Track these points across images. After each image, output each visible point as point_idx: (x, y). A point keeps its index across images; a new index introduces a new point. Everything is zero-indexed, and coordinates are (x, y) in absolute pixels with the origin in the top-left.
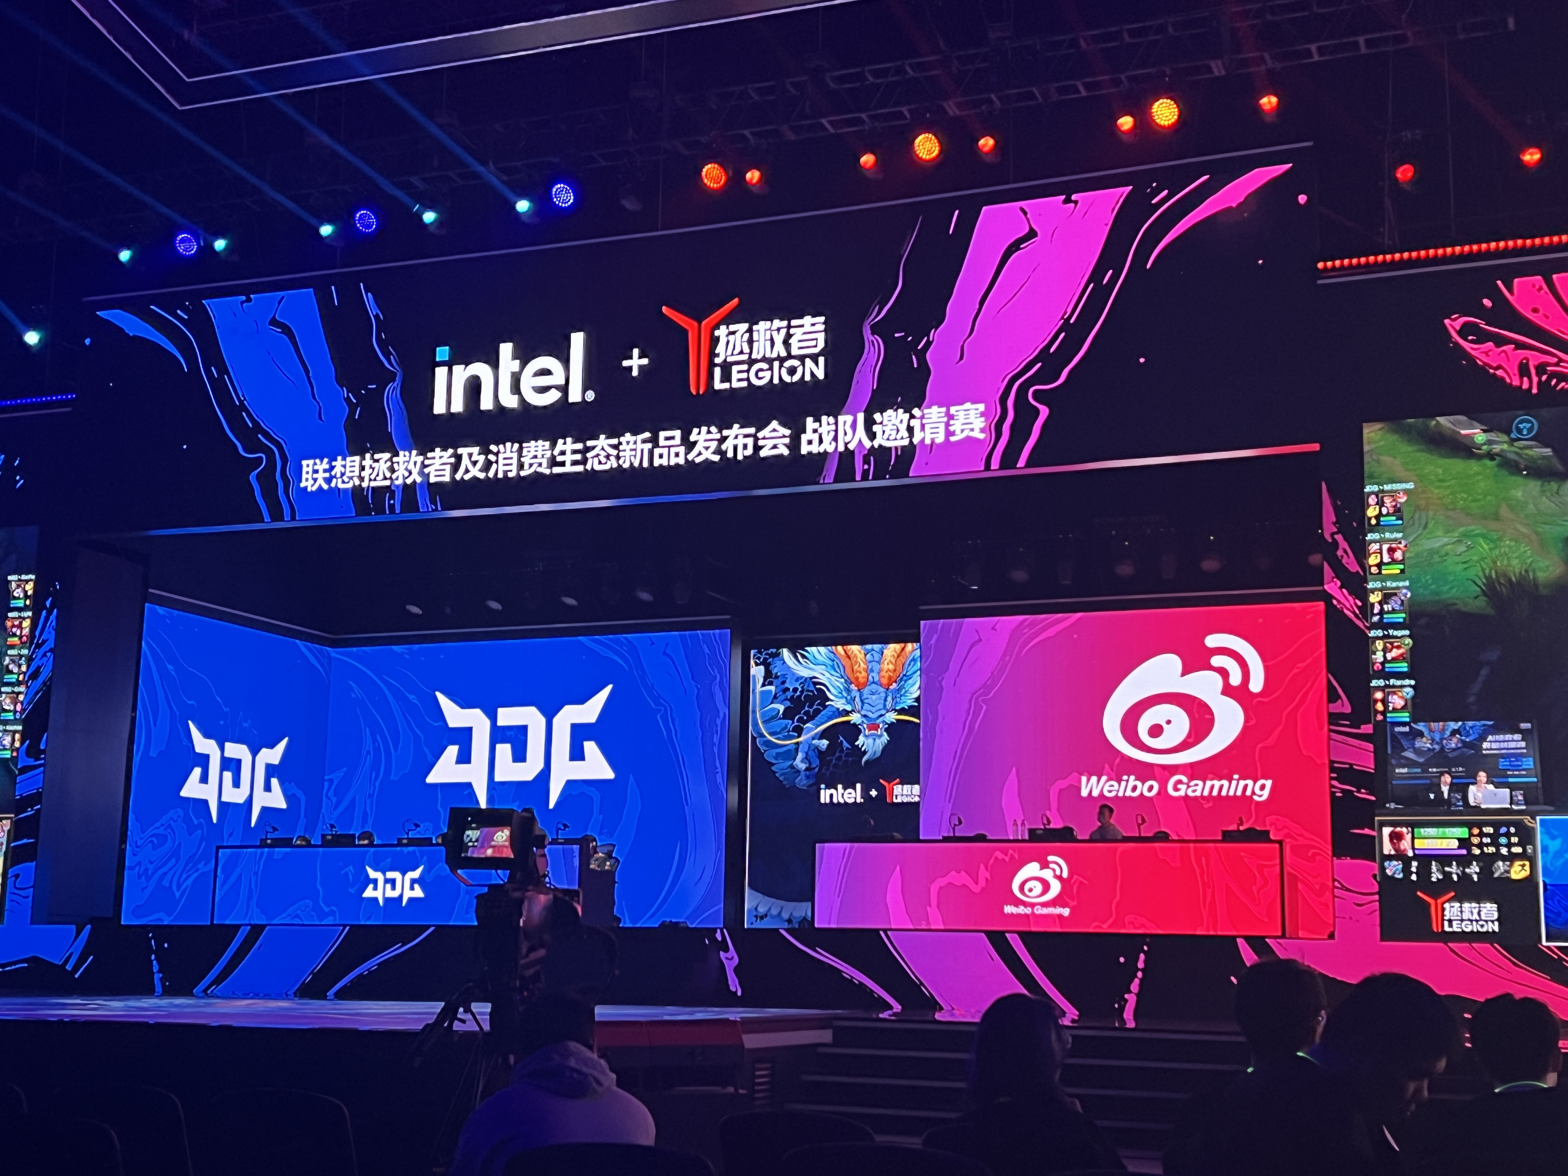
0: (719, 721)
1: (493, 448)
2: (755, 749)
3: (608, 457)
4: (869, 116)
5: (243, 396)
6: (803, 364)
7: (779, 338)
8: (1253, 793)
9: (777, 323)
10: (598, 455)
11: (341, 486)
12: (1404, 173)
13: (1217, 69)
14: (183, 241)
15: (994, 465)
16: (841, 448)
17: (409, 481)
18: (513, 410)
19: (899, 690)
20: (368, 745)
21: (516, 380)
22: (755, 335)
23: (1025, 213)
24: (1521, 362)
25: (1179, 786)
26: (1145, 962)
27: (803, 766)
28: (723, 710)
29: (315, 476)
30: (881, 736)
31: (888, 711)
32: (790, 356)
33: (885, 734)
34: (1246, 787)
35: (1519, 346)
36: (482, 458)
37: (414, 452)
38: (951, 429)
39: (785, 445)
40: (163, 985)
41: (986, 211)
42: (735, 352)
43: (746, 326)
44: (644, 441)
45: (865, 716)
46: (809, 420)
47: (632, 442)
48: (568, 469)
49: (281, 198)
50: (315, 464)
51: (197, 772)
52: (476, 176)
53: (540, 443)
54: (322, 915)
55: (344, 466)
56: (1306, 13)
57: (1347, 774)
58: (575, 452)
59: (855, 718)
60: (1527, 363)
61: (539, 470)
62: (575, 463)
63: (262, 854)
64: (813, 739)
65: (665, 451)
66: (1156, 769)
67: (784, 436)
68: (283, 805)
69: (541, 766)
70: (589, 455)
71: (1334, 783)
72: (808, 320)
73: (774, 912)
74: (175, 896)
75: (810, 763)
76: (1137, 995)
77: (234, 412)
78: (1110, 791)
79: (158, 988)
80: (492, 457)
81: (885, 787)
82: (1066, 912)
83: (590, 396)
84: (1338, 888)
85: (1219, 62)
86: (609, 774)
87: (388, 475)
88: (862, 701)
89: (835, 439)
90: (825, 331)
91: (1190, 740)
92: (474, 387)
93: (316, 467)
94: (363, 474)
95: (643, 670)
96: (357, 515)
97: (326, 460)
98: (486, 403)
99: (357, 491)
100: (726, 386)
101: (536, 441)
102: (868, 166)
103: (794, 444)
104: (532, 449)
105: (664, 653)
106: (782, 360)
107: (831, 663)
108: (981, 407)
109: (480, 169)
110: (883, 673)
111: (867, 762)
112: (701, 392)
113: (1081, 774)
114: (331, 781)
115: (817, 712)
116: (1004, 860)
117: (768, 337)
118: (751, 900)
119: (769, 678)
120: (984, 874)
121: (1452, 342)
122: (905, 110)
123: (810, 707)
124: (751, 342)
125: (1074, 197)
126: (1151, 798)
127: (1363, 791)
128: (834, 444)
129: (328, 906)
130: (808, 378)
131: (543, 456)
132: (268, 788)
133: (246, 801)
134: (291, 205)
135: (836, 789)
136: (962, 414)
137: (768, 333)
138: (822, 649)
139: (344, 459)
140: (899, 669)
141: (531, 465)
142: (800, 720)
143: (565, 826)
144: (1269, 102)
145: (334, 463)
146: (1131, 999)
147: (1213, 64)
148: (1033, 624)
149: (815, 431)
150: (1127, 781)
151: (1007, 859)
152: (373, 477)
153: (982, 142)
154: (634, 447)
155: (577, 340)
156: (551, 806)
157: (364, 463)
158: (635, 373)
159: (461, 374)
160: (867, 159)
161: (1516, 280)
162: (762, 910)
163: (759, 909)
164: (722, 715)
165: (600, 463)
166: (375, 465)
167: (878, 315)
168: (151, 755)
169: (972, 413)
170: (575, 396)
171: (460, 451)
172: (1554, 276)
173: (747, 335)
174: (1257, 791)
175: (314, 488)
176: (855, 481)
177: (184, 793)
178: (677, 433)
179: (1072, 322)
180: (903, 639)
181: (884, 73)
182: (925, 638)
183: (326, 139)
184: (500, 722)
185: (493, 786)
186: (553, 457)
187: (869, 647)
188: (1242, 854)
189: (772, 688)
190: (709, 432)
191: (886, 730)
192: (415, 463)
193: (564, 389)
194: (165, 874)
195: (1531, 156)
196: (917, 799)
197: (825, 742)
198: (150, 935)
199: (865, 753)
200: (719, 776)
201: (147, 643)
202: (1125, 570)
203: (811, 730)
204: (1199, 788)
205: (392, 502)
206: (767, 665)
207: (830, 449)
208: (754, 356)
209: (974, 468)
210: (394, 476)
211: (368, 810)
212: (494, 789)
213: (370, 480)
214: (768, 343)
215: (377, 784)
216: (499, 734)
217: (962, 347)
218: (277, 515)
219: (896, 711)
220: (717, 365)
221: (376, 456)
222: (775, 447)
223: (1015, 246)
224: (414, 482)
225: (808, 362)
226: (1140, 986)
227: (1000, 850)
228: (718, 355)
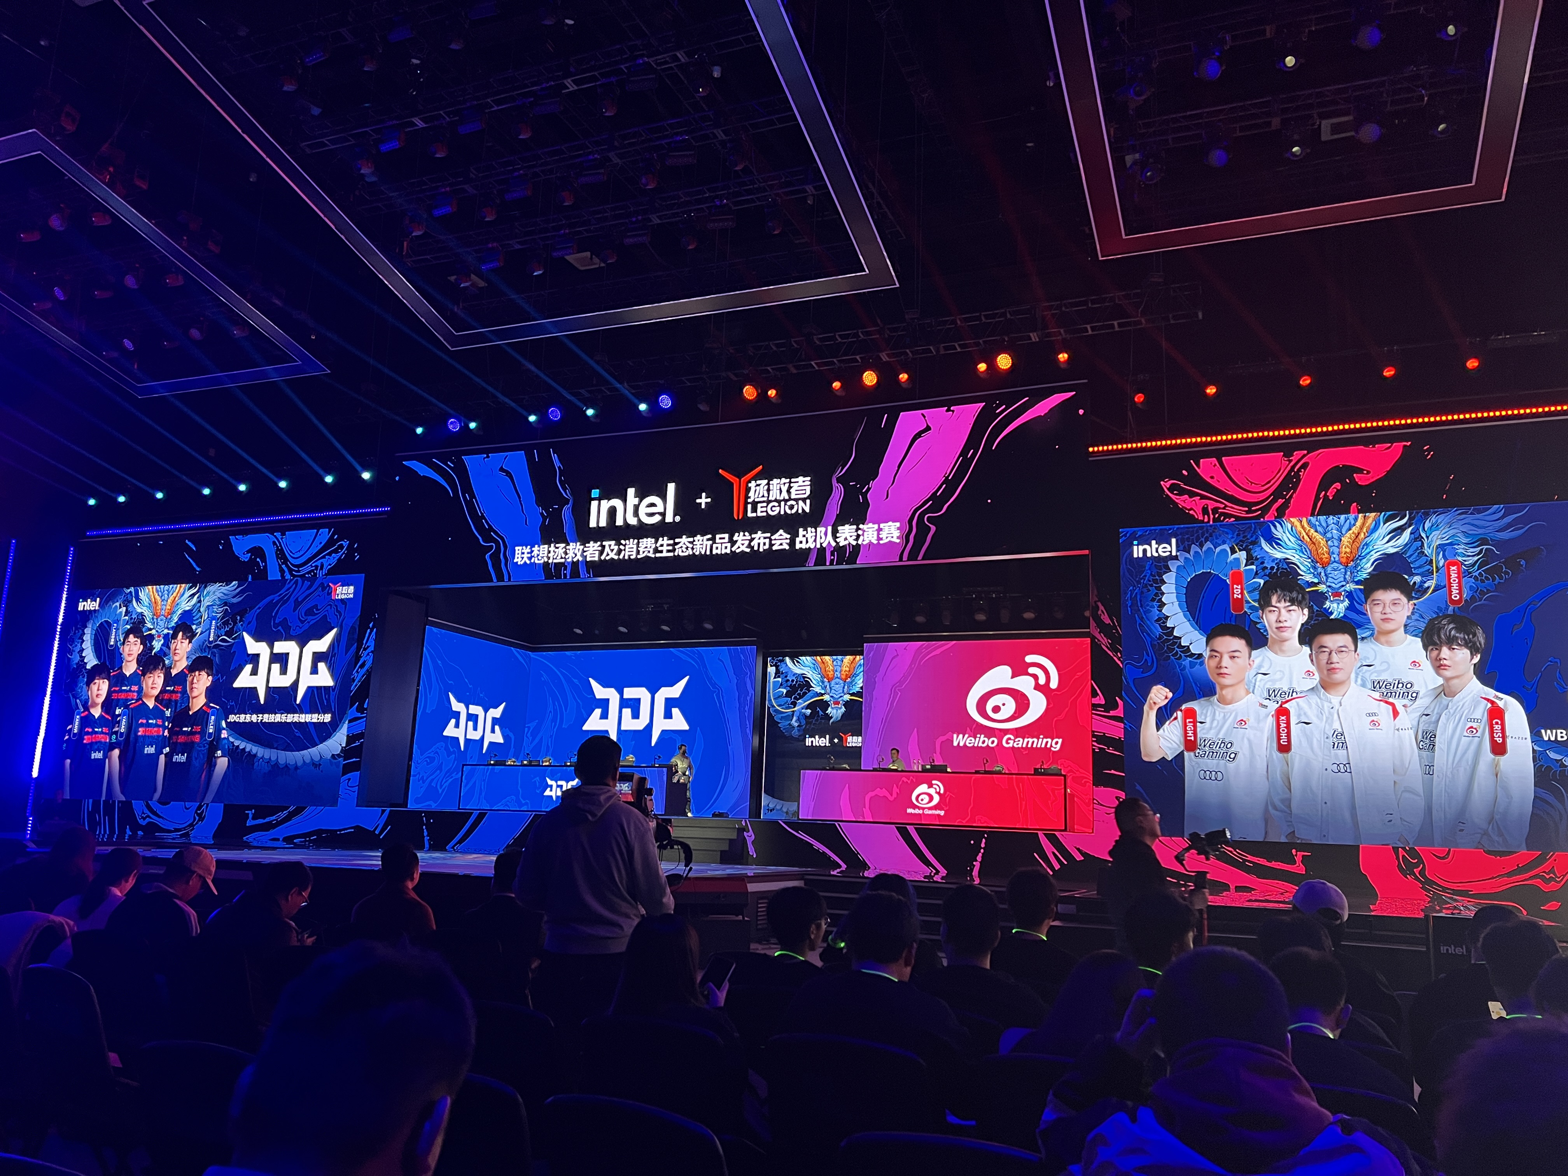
0: (748, 698)
1: (623, 542)
2: (769, 714)
3: (687, 548)
4: (838, 361)
5: (483, 511)
6: (798, 504)
7: (785, 489)
8: (1051, 746)
9: (784, 480)
10: (682, 547)
11: (537, 562)
12: (1139, 398)
13: (1034, 337)
14: (452, 423)
15: (905, 558)
16: (818, 546)
17: (575, 560)
18: (634, 526)
19: (851, 683)
20: (551, 708)
21: (636, 508)
22: (771, 486)
23: (924, 417)
24: (1204, 507)
25: (1009, 741)
26: (985, 843)
27: (796, 724)
28: (751, 692)
29: (523, 556)
30: (841, 708)
31: (845, 694)
32: (790, 499)
33: (843, 707)
34: (1047, 742)
35: (1203, 497)
36: (616, 548)
37: (578, 544)
38: (881, 536)
39: (787, 543)
40: (430, 844)
41: (902, 415)
42: (760, 496)
43: (766, 481)
44: (708, 540)
45: (832, 697)
46: (801, 530)
47: (701, 540)
48: (665, 554)
49: (507, 400)
50: (523, 549)
51: (453, 721)
52: (617, 390)
53: (649, 539)
54: (521, 805)
55: (539, 551)
56: (1085, 307)
57: (1102, 739)
58: (668, 545)
59: (826, 698)
60: (1207, 507)
61: (649, 555)
62: (668, 551)
63: (488, 769)
64: (803, 709)
65: (719, 546)
66: (996, 731)
67: (787, 539)
68: (502, 741)
69: (648, 721)
70: (676, 547)
71: (1094, 743)
72: (801, 479)
73: (778, 807)
74: (438, 792)
75: (800, 723)
76: (980, 862)
77: (478, 520)
78: (970, 743)
79: (427, 845)
80: (622, 547)
81: (843, 737)
82: (942, 813)
83: (678, 519)
84: (1096, 804)
85: (1035, 334)
86: (686, 727)
87: (563, 556)
88: (830, 688)
89: (815, 541)
90: (810, 485)
91: (1016, 715)
92: (612, 512)
93: (523, 551)
94: (549, 555)
95: (707, 669)
96: (545, 579)
97: (529, 547)
98: (619, 522)
99: (546, 564)
100: (754, 515)
101: (647, 538)
102: (836, 388)
103: (792, 543)
104: (645, 543)
105: (719, 659)
106: (786, 501)
107: (813, 666)
108: (898, 524)
109: (618, 385)
110: (843, 672)
111: (832, 723)
112: (740, 518)
113: (954, 733)
114: (529, 728)
115: (805, 694)
116: (907, 782)
117: (778, 488)
118: (765, 800)
119: (778, 674)
120: (895, 790)
121: (1165, 495)
122: (858, 357)
123: (801, 691)
124: (768, 490)
125: (952, 408)
126: (993, 748)
127: (1111, 748)
128: (814, 543)
129: (524, 800)
130: (800, 511)
131: (651, 547)
132: (493, 731)
133: (480, 739)
134: (513, 404)
135: (815, 738)
136: (887, 528)
137: (779, 485)
138: (808, 658)
139: (539, 547)
140: (852, 670)
141: (644, 552)
142: (795, 698)
143: (659, 757)
144: (1063, 357)
145: (533, 549)
146: (977, 864)
147: (1031, 334)
148: (927, 647)
149: (804, 536)
150: (980, 738)
151: (909, 782)
152: (555, 557)
153: (901, 376)
154: (702, 543)
155: (671, 488)
156: (653, 744)
157: (550, 549)
158: (703, 506)
159: (606, 505)
160: (836, 385)
161: (1201, 460)
162: (771, 806)
163: (770, 805)
164: (750, 695)
165: (683, 552)
166: (556, 550)
167: (840, 472)
168: (427, 711)
169: (893, 528)
170: (669, 519)
171: (604, 543)
172: (1223, 458)
173: (767, 487)
174: (1053, 745)
175: (522, 563)
176: (826, 565)
177: (445, 734)
178: (726, 536)
179: (950, 478)
180: (854, 654)
181: (847, 336)
182: (866, 653)
183: (533, 368)
184: (625, 696)
185: (620, 732)
186: (656, 547)
187: (835, 657)
188: (1043, 782)
189: (780, 679)
190: (744, 535)
191: (844, 705)
192: (579, 549)
193: (663, 514)
194: (433, 780)
195: (1211, 390)
196: (860, 745)
197: (809, 711)
198: (423, 815)
199: (832, 717)
200: (748, 731)
201: (426, 648)
202: (981, 617)
203: (801, 704)
204: (1021, 743)
205: (565, 572)
206: (777, 667)
207: (812, 546)
208: (770, 499)
209: (893, 561)
210: (567, 557)
211: (550, 745)
212: (620, 734)
213: (554, 559)
214: (779, 491)
215: (555, 730)
216: (624, 703)
217: (888, 491)
218: (500, 578)
219: (850, 694)
220: (749, 503)
221: (557, 545)
222: (781, 544)
223: (918, 435)
224: (578, 560)
225: (800, 502)
226: (982, 857)
227: (906, 777)
228: (750, 497)
